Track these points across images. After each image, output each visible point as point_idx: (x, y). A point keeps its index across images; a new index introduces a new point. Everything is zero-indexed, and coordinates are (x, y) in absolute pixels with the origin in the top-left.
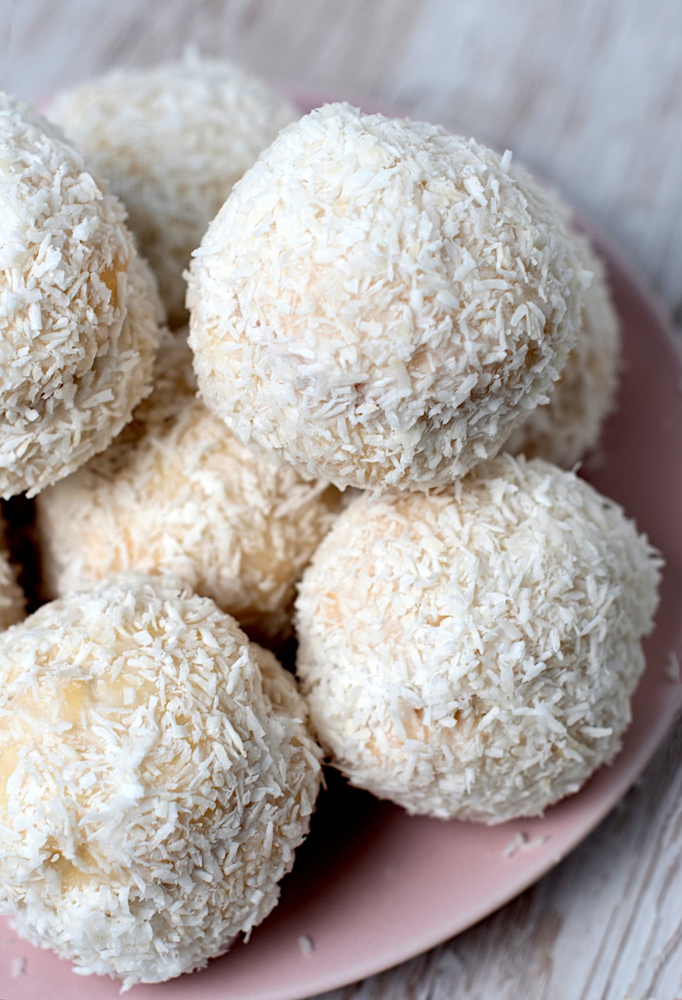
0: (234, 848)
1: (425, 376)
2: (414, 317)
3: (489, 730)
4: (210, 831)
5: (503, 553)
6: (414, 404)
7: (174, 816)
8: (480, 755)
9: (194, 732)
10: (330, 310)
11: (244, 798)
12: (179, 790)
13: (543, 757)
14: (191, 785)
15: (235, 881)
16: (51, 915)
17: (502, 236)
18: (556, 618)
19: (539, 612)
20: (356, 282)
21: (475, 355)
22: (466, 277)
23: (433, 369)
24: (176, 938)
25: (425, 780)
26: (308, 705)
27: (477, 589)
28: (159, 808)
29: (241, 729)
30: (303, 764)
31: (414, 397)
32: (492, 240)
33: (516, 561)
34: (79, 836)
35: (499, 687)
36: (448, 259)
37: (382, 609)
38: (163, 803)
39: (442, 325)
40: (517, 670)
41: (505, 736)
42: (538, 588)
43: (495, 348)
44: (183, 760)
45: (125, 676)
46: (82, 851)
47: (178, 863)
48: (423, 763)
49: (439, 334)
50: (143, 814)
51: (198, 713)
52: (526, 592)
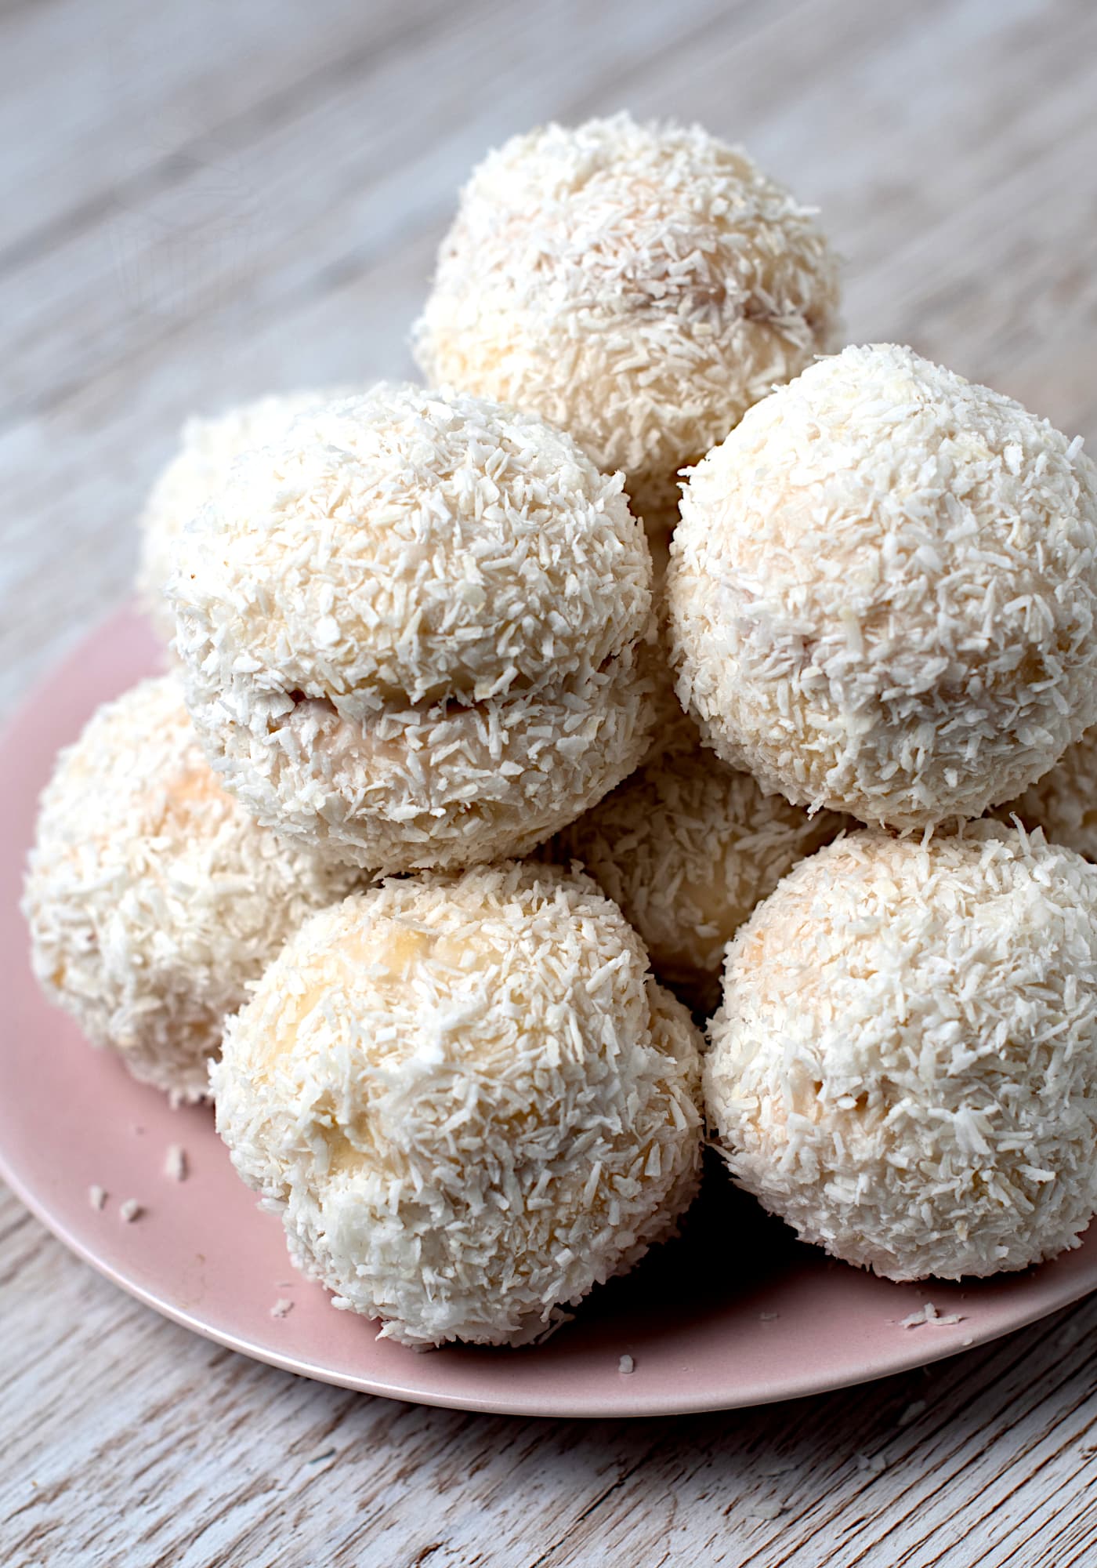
0: (545, 1177)
1: (882, 641)
2: (882, 566)
3: (896, 1128)
4: (518, 1141)
5: (968, 918)
6: (863, 677)
7: (472, 1101)
8: (878, 1157)
9: (528, 1016)
10: (789, 538)
11: (569, 1114)
12: (490, 1074)
13: (962, 1183)
14: (505, 1074)
15: (540, 1223)
16: (314, 1209)
17: (1026, 512)
18: (1009, 1009)
19: (989, 994)
20: (825, 511)
21: (948, 632)
22: (961, 540)
23: (892, 635)
24: (450, 1273)
25: (808, 1177)
26: (703, 1064)
27: (920, 948)
28: (458, 1087)
29: (590, 1036)
30: (665, 1115)
31: (866, 666)
32: (1010, 511)
33: (979, 931)
34: (359, 1099)
35: (916, 1071)
36: (946, 516)
37: (805, 951)
38: (463, 1081)
39: (913, 585)
40: (943, 1057)
41: (917, 1143)
42: (997, 969)
43: (977, 633)
44: (506, 1041)
45: (473, 940)
46: (360, 1121)
47: (469, 1169)
48: (806, 1148)
49: (906, 592)
50: (438, 1091)
51: (541, 997)
52: (980, 967)
